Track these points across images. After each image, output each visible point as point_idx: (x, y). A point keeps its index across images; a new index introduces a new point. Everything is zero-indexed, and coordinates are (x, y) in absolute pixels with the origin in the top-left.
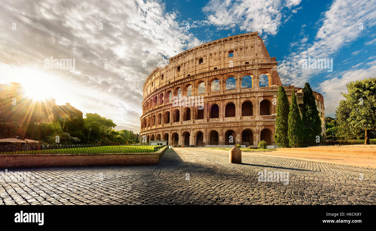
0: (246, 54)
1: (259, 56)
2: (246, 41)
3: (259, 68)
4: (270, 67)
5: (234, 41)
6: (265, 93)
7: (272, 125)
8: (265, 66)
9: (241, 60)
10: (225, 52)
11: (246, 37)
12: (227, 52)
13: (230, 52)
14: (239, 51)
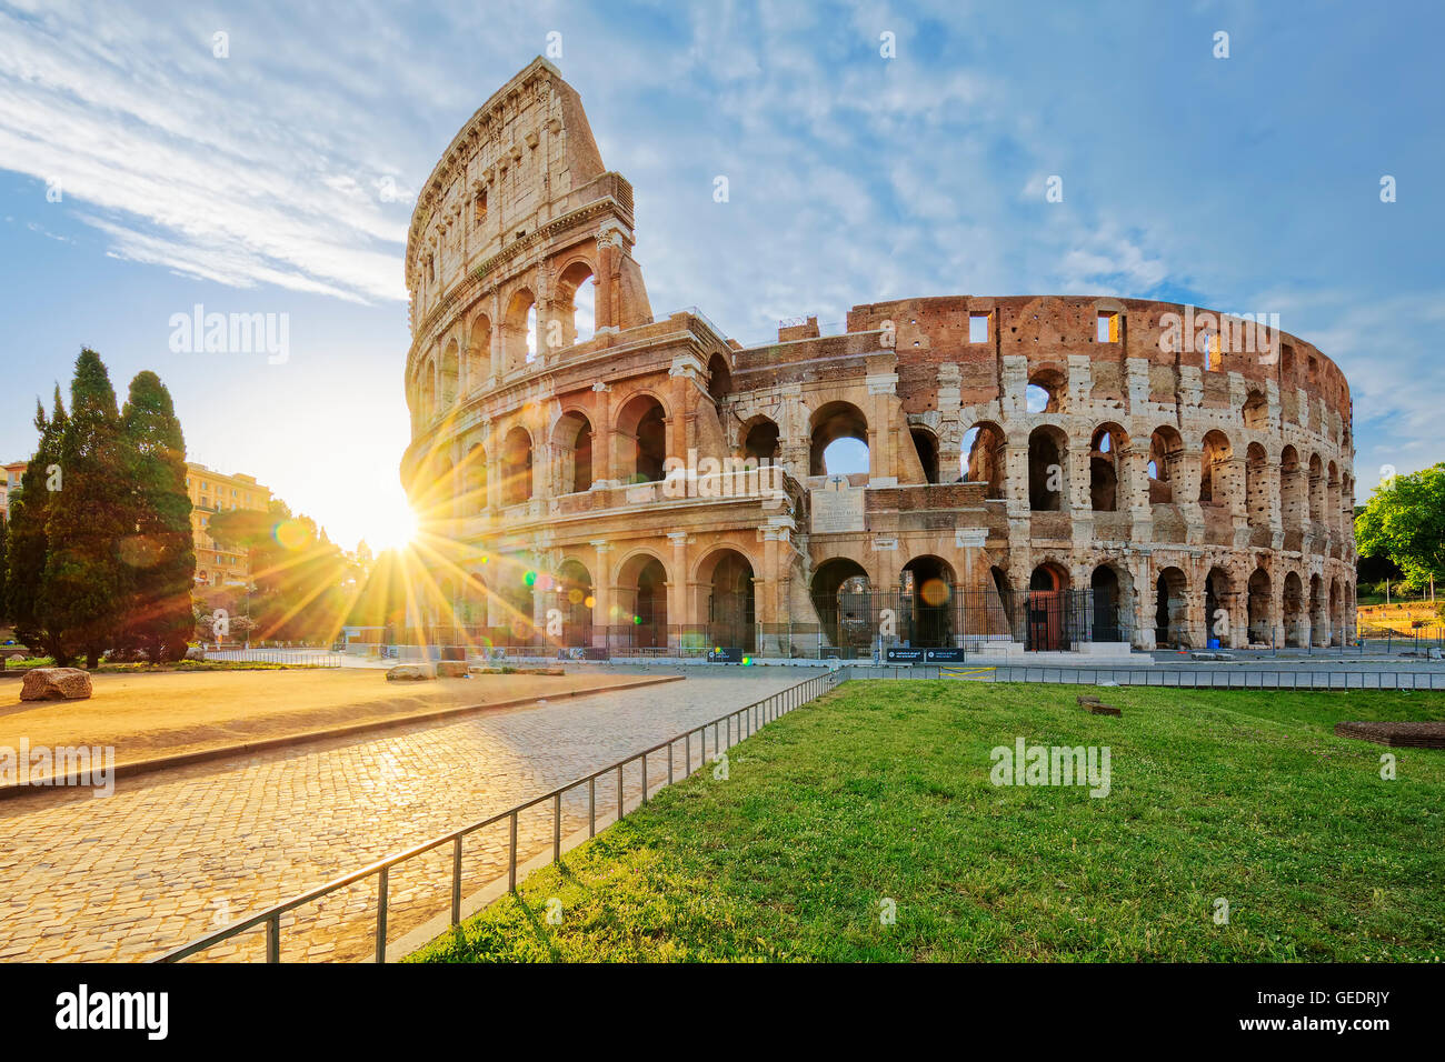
0: (517, 191)
1: (555, 181)
2: (518, 121)
3: (551, 251)
4: (585, 236)
5: (485, 139)
6: (560, 381)
7: (583, 540)
8: (570, 233)
9: (505, 230)
10: (468, 204)
11: (514, 104)
12: (472, 204)
13: (482, 197)
14: (497, 187)
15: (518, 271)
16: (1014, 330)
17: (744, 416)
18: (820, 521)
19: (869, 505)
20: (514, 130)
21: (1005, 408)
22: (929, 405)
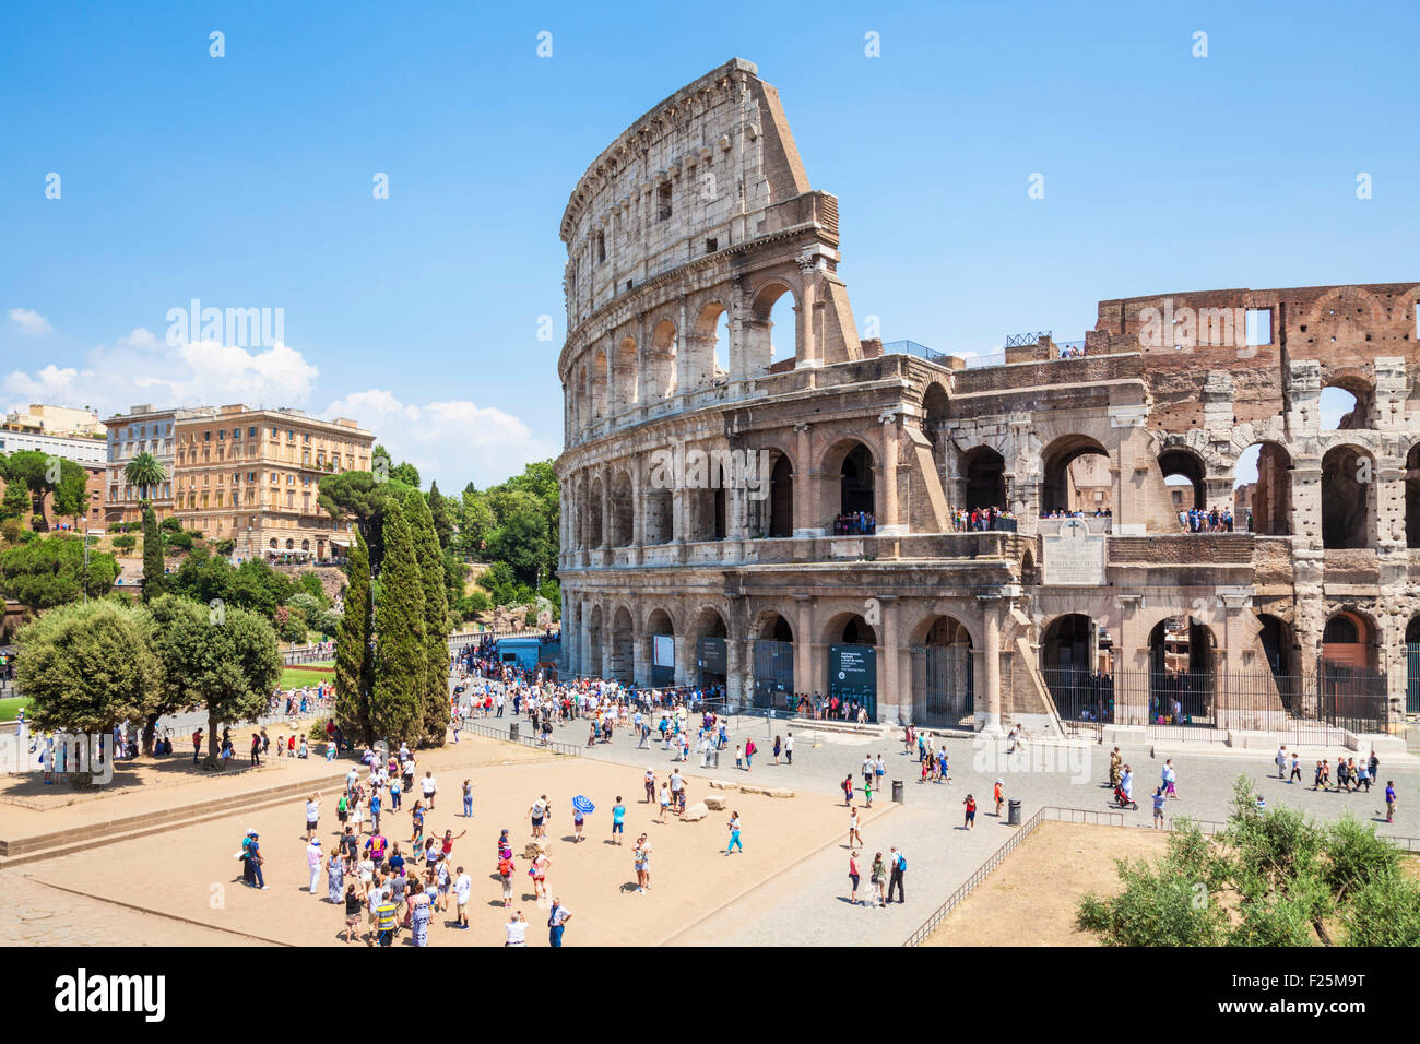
1: (751, 190)
2: (708, 118)
3: (744, 270)
4: (785, 259)
5: (671, 128)
8: (769, 254)
9: (692, 234)
10: (649, 193)
11: (705, 99)
12: (654, 194)
13: (666, 191)
14: (685, 185)
15: (709, 284)
16: (1303, 328)
17: (965, 446)
18: (1055, 571)
19: (1113, 556)
20: (704, 126)
21: (1292, 424)
22: (1194, 422)
